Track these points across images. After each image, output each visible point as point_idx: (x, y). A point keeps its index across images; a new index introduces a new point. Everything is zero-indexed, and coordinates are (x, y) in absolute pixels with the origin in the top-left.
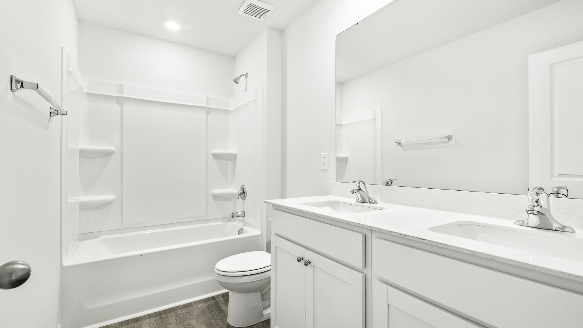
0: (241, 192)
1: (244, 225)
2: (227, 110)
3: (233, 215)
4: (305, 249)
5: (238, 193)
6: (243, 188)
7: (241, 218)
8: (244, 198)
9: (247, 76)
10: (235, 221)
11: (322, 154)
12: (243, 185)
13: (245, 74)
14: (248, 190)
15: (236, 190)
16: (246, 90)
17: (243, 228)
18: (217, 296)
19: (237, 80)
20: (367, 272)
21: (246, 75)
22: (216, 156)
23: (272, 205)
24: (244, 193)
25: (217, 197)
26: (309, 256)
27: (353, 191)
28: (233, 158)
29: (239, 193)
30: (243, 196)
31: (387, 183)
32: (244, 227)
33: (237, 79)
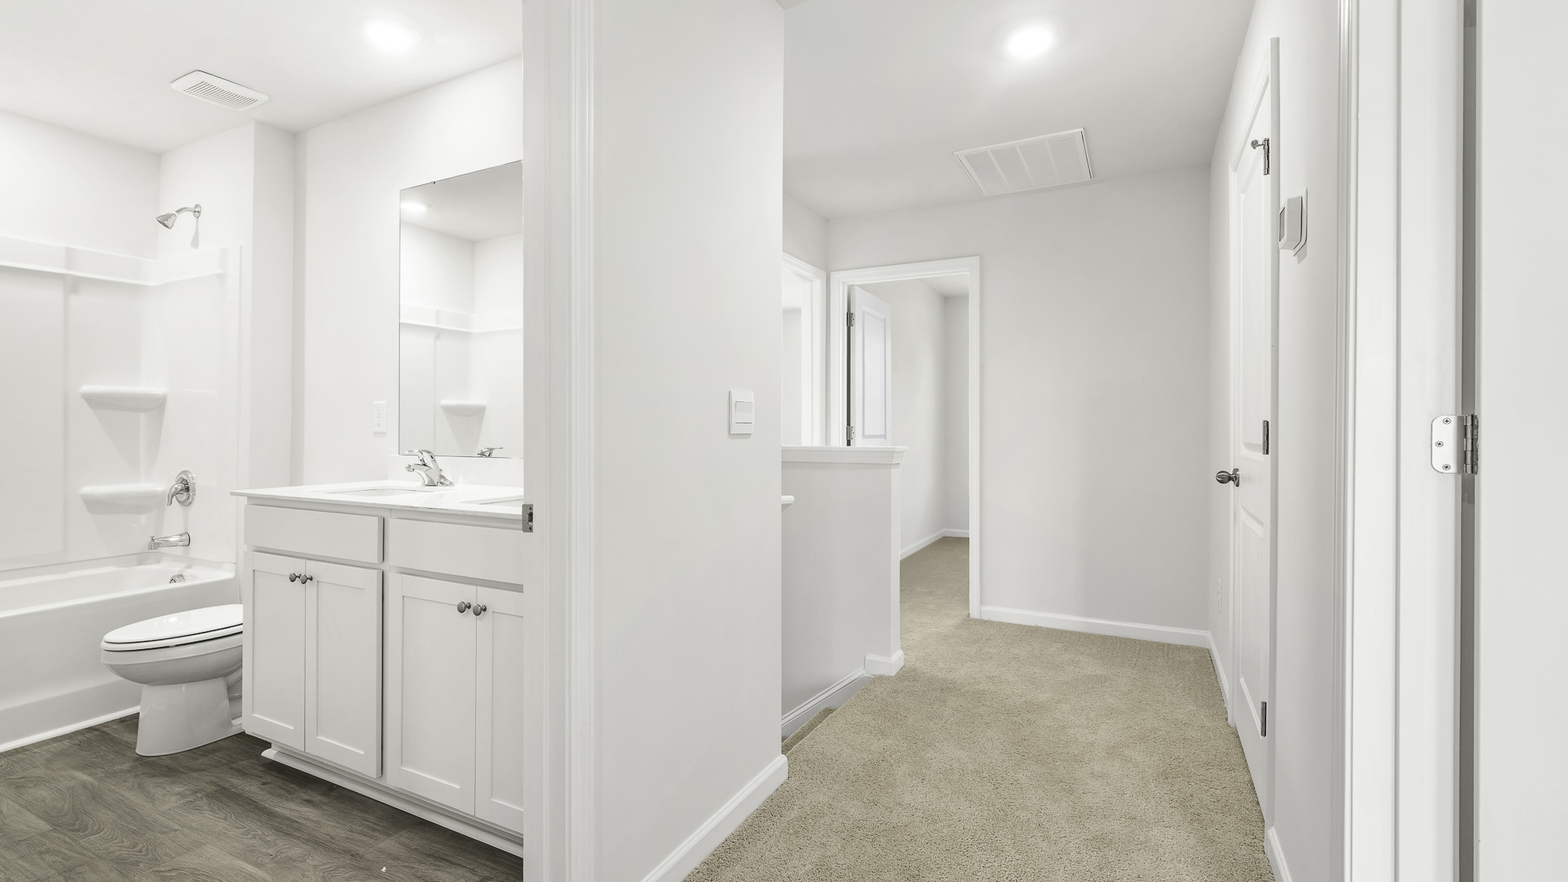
0: (180, 487)
1: (189, 567)
2: (137, 287)
3: (154, 544)
4: (304, 561)
5: (168, 492)
6: (185, 478)
7: (178, 551)
8: (187, 503)
9: (198, 212)
10: (158, 562)
11: (375, 402)
12: (184, 472)
13: (193, 206)
14: (199, 482)
15: (162, 484)
16: (195, 243)
17: (184, 574)
18: (105, 725)
19: (167, 220)
20: (385, 567)
21: (197, 210)
22: (96, 402)
23: (248, 497)
24: (188, 489)
25: (97, 505)
26: (310, 568)
27: (410, 466)
28: (156, 406)
29: (173, 490)
30: (184, 496)
31: (482, 454)
32: (189, 570)
33: (168, 217)
